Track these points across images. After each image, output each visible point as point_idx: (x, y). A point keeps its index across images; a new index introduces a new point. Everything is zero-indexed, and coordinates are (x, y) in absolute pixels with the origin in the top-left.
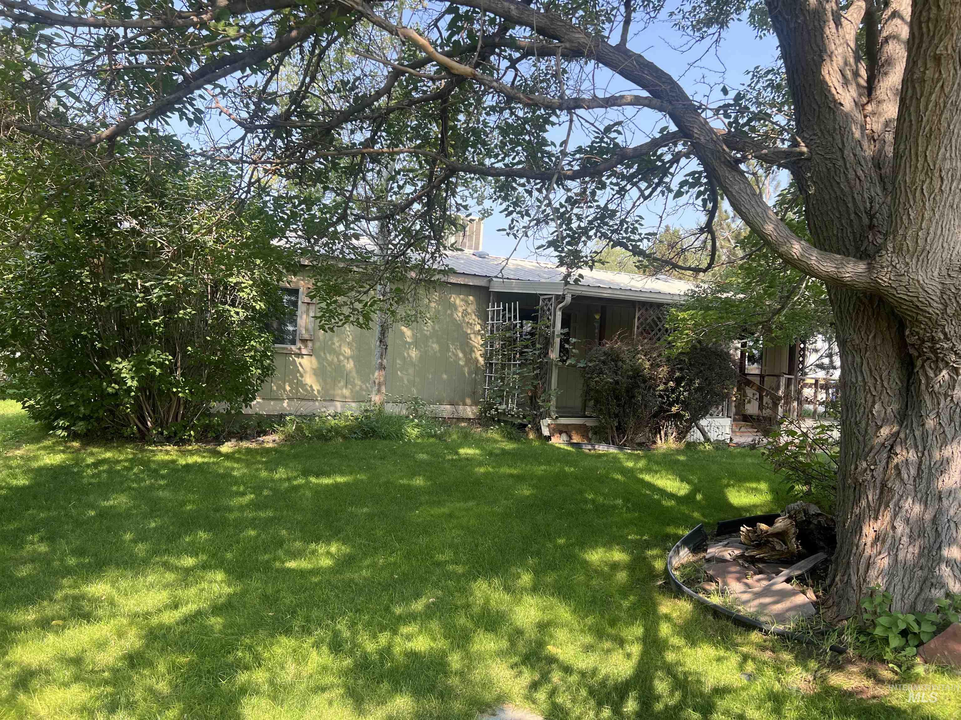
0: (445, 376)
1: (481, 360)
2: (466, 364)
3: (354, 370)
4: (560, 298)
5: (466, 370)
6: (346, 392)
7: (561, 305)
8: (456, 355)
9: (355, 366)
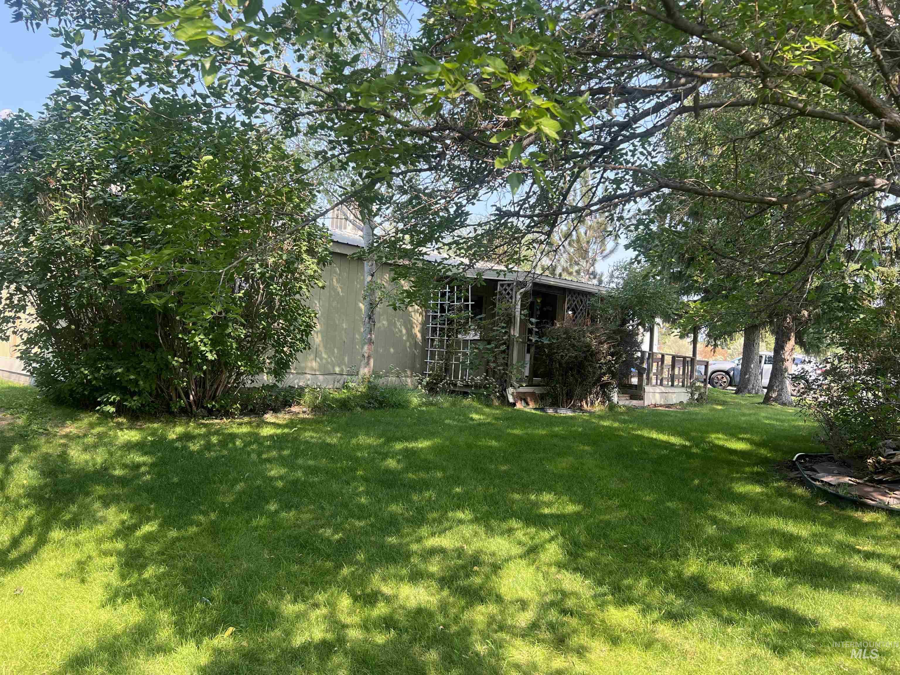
0: (392, 350)
1: (419, 335)
2: (408, 340)
3: (321, 345)
4: (522, 284)
5: (408, 344)
6: (314, 365)
7: (522, 290)
8: (401, 331)
9: (323, 340)
